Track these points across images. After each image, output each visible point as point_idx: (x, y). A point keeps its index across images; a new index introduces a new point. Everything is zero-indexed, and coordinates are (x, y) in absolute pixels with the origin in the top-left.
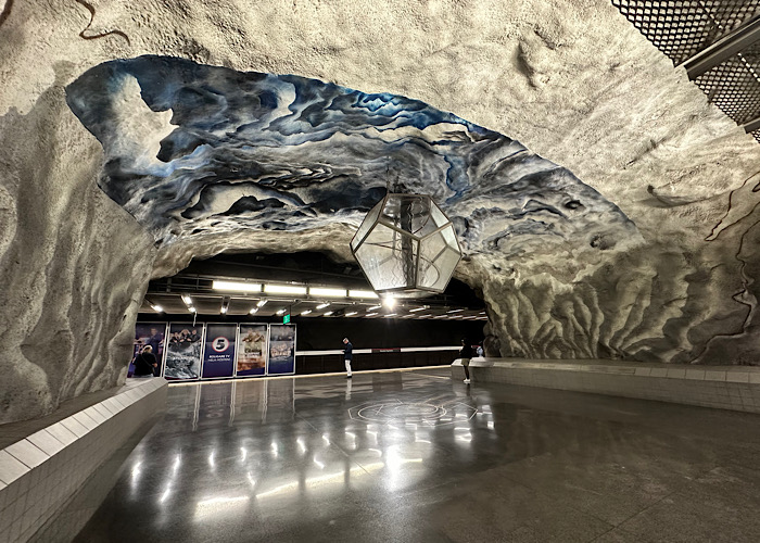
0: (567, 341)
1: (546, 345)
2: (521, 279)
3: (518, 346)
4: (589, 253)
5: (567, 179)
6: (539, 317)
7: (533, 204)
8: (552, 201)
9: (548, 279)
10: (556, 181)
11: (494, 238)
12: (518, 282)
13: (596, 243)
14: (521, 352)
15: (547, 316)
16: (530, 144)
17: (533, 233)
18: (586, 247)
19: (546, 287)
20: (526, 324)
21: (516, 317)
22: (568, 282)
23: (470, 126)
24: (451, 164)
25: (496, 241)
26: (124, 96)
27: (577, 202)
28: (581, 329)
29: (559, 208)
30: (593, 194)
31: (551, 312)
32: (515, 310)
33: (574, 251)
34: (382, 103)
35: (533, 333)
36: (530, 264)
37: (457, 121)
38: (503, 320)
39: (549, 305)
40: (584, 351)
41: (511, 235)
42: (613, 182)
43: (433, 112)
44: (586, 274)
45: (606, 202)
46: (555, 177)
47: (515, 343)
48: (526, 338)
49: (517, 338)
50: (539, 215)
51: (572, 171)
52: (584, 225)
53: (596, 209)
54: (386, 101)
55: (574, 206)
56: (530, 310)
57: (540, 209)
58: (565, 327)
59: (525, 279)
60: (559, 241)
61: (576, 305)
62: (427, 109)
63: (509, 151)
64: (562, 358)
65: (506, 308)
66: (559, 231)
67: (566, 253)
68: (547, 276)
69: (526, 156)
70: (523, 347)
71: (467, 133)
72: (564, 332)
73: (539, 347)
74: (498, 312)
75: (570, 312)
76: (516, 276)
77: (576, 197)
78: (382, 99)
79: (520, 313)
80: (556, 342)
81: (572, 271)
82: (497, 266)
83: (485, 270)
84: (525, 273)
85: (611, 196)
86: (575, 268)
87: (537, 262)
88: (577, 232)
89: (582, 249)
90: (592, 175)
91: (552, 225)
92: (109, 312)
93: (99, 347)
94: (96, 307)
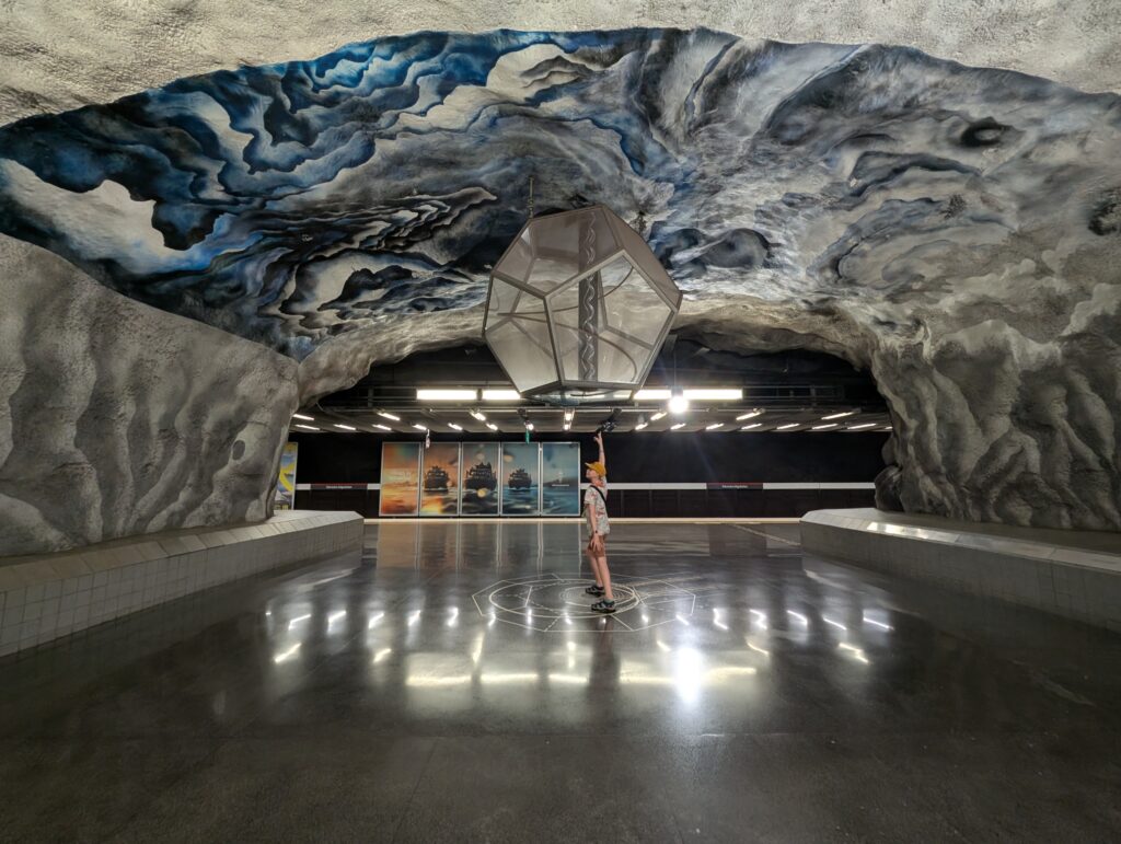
0: (1052, 485)
1: (995, 493)
2: (934, 341)
3: (935, 490)
4: (1092, 253)
5: (911, 72)
6: (983, 425)
7: (874, 163)
8: (915, 140)
9: (999, 336)
10: (881, 89)
11: (826, 260)
12: (928, 350)
13: (1106, 221)
14: (942, 504)
15: (1002, 424)
16: (739, 23)
17: (914, 230)
18: (1079, 239)
19: (996, 357)
20: (953, 440)
21: (933, 426)
22: (1049, 337)
23: (560, 40)
24: (618, 131)
25: (835, 264)
26: (21, 186)
27: (989, 124)
28: (1090, 454)
29: (948, 154)
30: (1023, 90)
31: (1013, 414)
32: (930, 411)
33: (1046, 256)
34: (358, 66)
35: (969, 462)
36: (947, 303)
37: (524, 40)
38: (911, 434)
39: (1006, 397)
40: (1097, 510)
41: (866, 246)
42: (1070, 29)
43: (467, 42)
44: (1097, 311)
45: (1078, 98)
46: (871, 79)
47: (928, 485)
48: (953, 473)
49: (933, 473)
50: (906, 184)
51: (913, 45)
52: (1037, 181)
53: (1055, 125)
54: (362, 59)
55: (989, 135)
56: (961, 411)
57: (898, 171)
58: (1046, 450)
59: (943, 341)
60: (995, 236)
61: (1072, 396)
62: (451, 43)
63: (698, 60)
64: (1034, 524)
65: (916, 408)
66: (983, 210)
67: (1028, 265)
68: (997, 327)
69: (748, 56)
70: (944, 492)
71: (567, 57)
72: (1044, 461)
73: (980, 496)
74: (905, 417)
75: (1058, 411)
76: (926, 337)
77: (977, 112)
78: (350, 56)
79: (940, 418)
80: (1023, 487)
81: (1057, 308)
82: (882, 317)
83: (867, 329)
84: (941, 325)
85: (1088, 77)
86: (1061, 298)
87: (963, 297)
88: (1026, 204)
89: (1068, 245)
90: (980, 35)
91: (956, 204)
92: (206, 438)
93: (188, 478)
94: (167, 434)
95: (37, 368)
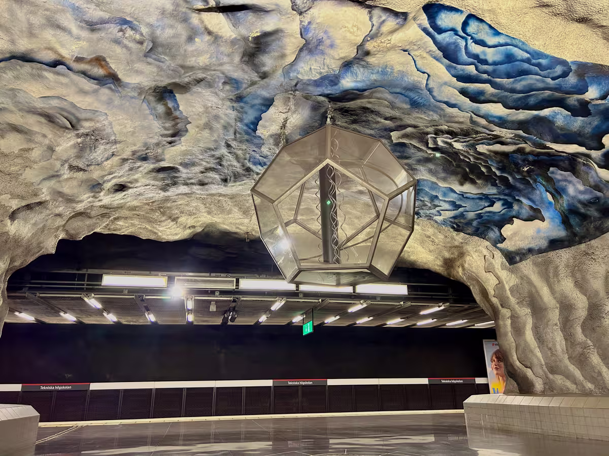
95: (562, 302)
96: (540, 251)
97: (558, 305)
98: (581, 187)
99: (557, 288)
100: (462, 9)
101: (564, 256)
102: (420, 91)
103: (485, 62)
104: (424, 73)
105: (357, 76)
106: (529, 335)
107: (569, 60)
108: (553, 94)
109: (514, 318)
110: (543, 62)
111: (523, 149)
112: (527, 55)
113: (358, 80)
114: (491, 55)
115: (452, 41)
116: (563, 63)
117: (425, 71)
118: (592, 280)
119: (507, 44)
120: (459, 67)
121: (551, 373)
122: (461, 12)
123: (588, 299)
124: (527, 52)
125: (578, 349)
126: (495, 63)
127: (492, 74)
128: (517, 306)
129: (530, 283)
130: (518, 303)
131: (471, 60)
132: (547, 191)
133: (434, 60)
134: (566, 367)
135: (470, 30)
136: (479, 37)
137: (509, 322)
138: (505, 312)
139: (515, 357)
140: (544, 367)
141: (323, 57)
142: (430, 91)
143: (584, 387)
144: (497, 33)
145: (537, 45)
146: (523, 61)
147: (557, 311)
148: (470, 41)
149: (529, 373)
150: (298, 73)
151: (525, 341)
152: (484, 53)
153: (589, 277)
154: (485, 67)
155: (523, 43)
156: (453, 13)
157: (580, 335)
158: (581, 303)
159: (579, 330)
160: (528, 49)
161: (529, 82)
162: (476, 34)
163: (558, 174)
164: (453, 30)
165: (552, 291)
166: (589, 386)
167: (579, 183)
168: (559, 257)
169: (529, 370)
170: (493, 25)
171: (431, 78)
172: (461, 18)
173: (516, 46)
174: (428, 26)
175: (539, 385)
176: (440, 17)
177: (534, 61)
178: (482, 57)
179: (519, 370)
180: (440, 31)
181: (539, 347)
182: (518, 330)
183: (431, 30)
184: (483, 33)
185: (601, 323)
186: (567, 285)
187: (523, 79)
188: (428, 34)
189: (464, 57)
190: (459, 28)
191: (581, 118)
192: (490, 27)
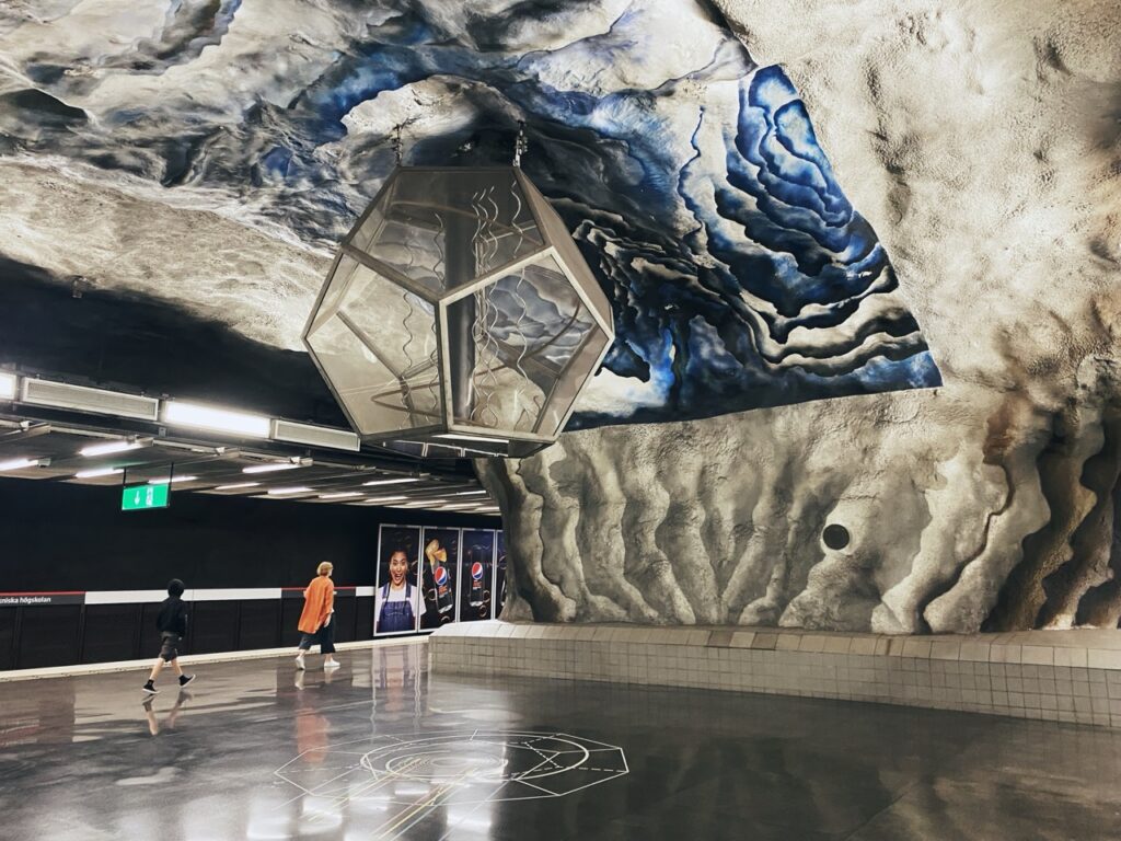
92: (793, 527)
93: (771, 573)
94: (740, 528)
95: (631, 497)
96: (620, 420)
97: (625, 500)
98: (721, 351)
99: (631, 477)
100: (797, 89)
101: (650, 433)
102: (669, 170)
103: (775, 169)
104: (695, 148)
105: (618, 114)
106: (570, 539)
107: (854, 209)
108: (811, 240)
109: (548, 508)
110: (835, 200)
111: (688, 280)
112: (823, 184)
113: (616, 120)
114: (789, 164)
115: (756, 122)
116: (848, 208)
117: (699, 146)
118: (681, 473)
119: (813, 160)
120: (744, 161)
121: (591, 593)
122: (793, 91)
123: (671, 497)
124: (827, 180)
125: (644, 562)
126: (786, 177)
127: (773, 189)
128: (557, 493)
129: (588, 462)
130: (559, 488)
131: (762, 159)
132: (674, 343)
133: (722, 138)
134: (618, 586)
135: (784, 119)
136: (786, 132)
137: (538, 515)
138: (532, 499)
139: (538, 568)
140: (583, 584)
141: (603, 66)
142: (684, 174)
143: (642, 613)
144: (813, 141)
145: (839, 177)
146: (816, 189)
147: (622, 508)
148: (773, 132)
149: (555, 591)
150: (543, 70)
151: (561, 545)
152: (783, 158)
153: (679, 468)
154: (772, 177)
155: (829, 167)
156: (785, 87)
157: (650, 543)
158: (660, 500)
159: (651, 537)
160: (830, 177)
161: (804, 217)
162: (785, 127)
163: (701, 326)
164: (767, 109)
165: (621, 480)
166: (651, 613)
167: (720, 344)
168: (643, 434)
169: (555, 587)
170: (815, 129)
171: (698, 159)
172: (787, 98)
173: (820, 167)
174: (747, 89)
175: (569, 608)
176: (767, 83)
177: (826, 195)
178: (777, 162)
179: (539, 587)
180: (754, 102)
181: (581, 555)
182: (553, 529)
183: (747, 96)
184: (796, 130)
185: (685, 532)
186: (645, 474)
187: (802, 211)
188: (742, 100)
189: (755, 152)
190: (773, 111)
191: (804, 276)
192: (811, 129)
